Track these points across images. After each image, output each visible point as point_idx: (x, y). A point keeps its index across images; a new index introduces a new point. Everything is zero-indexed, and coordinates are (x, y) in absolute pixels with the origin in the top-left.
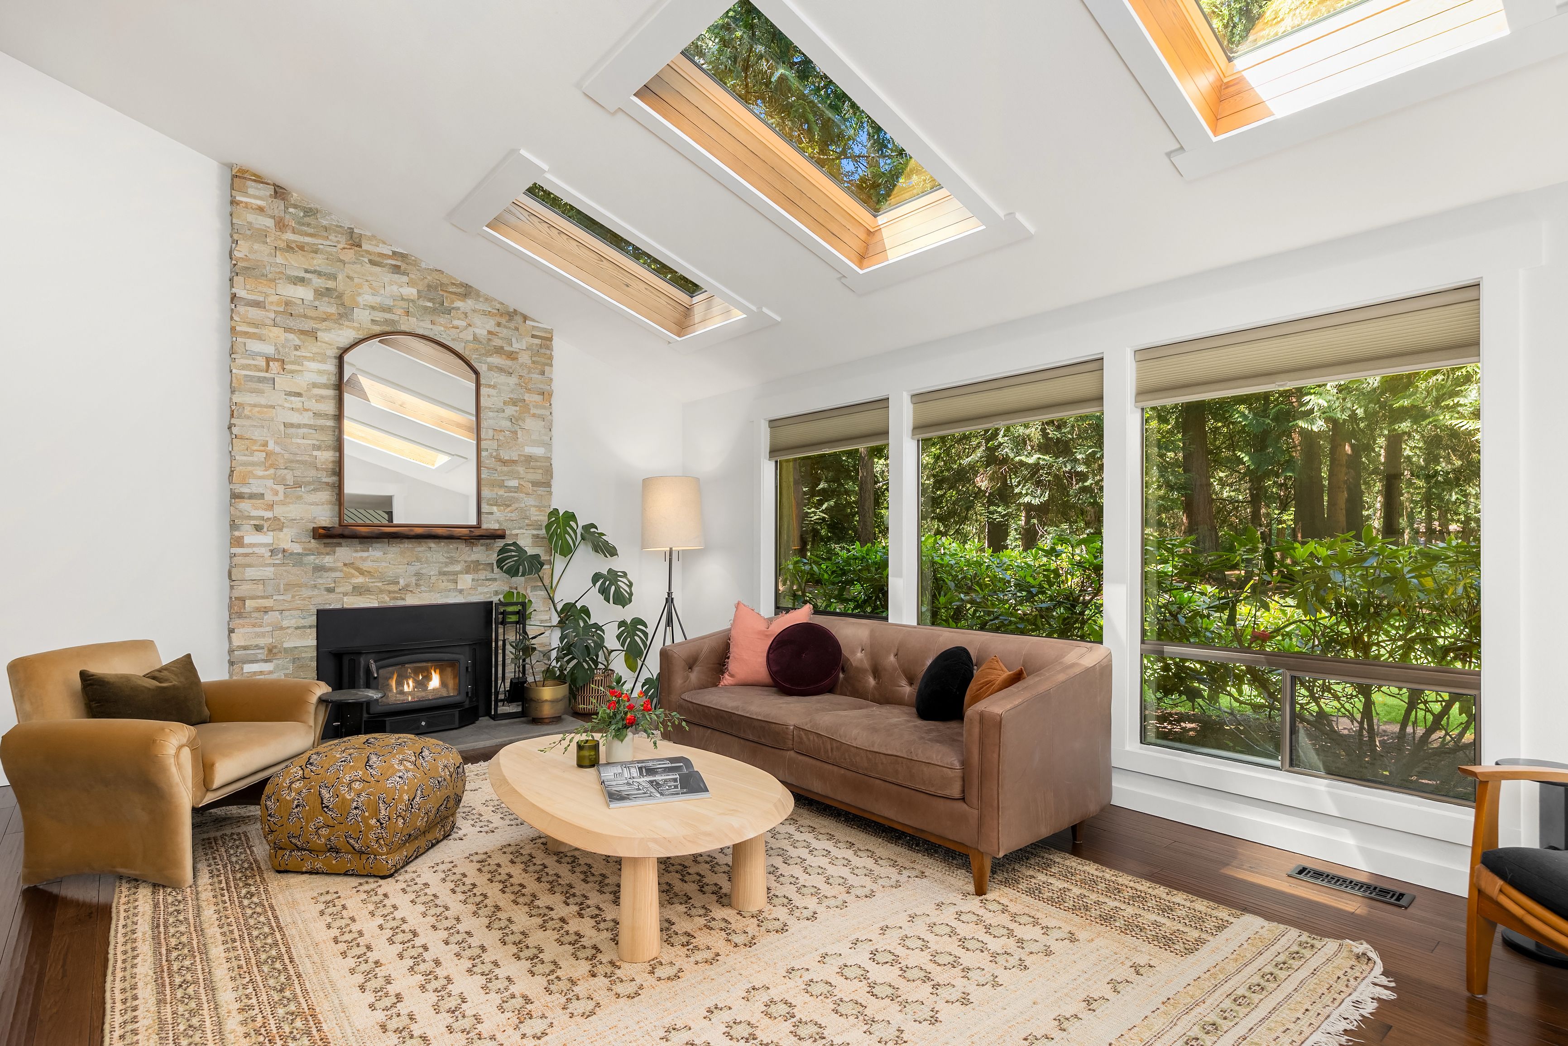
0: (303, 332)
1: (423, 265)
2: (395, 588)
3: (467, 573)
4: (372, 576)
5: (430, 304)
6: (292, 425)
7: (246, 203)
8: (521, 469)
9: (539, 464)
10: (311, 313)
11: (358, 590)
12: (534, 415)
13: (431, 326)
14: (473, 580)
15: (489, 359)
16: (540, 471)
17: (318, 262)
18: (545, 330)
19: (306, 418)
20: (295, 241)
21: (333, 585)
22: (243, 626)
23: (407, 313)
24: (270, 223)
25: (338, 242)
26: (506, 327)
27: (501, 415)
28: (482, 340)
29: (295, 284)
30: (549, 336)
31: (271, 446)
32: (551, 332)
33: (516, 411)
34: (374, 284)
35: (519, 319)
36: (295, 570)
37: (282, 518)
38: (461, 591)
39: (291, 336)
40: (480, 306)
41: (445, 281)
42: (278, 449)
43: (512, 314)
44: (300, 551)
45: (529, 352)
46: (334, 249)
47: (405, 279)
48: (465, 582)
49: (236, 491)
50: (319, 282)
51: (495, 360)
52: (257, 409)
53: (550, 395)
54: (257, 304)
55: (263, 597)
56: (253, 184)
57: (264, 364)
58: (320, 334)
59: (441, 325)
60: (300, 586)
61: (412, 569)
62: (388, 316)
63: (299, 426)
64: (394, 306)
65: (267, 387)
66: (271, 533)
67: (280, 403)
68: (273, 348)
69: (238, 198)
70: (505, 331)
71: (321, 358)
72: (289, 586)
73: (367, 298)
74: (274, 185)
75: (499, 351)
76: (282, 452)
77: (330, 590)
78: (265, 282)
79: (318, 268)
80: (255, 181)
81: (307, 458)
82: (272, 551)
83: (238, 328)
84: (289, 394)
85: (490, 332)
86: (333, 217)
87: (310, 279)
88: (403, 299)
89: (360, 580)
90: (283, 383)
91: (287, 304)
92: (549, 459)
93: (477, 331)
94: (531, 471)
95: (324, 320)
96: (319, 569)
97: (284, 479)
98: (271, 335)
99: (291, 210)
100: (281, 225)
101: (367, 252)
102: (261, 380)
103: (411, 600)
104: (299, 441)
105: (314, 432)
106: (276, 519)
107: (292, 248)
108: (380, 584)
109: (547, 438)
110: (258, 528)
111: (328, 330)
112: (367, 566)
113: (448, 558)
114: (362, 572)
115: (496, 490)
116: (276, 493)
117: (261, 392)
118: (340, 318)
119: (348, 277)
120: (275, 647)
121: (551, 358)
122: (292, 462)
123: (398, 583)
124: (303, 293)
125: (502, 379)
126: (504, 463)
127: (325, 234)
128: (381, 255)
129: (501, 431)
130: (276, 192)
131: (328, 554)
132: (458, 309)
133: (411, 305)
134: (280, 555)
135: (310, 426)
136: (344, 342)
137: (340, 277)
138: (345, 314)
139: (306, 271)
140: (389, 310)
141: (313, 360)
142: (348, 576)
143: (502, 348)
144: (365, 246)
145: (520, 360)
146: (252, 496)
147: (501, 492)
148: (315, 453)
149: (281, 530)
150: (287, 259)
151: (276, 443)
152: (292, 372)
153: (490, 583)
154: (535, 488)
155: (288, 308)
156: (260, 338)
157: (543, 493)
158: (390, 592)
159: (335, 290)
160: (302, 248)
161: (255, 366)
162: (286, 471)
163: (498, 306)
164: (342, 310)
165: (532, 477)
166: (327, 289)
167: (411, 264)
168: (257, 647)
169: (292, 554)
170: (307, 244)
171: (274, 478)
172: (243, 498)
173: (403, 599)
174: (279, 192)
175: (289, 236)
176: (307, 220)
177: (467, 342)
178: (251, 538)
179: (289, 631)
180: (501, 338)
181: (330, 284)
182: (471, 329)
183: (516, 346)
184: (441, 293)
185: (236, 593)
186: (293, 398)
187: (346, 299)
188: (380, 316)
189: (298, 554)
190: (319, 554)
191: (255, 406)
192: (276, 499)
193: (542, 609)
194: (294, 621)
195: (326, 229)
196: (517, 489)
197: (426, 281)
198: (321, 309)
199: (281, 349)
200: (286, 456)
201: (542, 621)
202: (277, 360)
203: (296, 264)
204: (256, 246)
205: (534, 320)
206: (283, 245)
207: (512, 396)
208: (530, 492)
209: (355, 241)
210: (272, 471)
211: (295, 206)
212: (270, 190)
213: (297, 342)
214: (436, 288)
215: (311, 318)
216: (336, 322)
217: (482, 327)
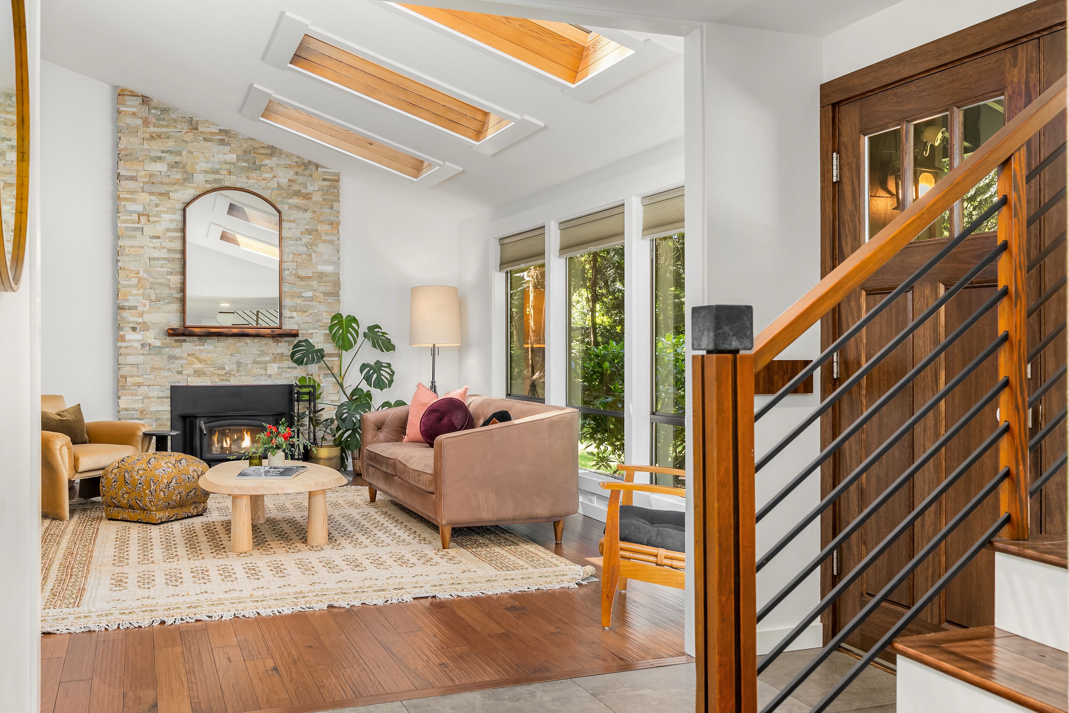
0: (160, 194)
1: (241, 137)
2: (223, 372)
3: (274, 362)
4: (207, 364)
5: (245, 164)
6: (154, 259)
7: (125, 111)
8: (315, 284)
9: (329, 278)
10: (166, 180)
11: (198, 373)
12: (325, 241)
13: (246, 181)
14: (278, 368)
15: (290, 201)
16: (330, 284)
17: (170, 144)
18: (334, 174)
19: (163, 254)
20: (155, 132)
21: (181, 369)
22: (125, 395)
23: (230, 173)
24: (139, 122)
25: (183, 128)
26: (302, 175)
27: (299, 242)
28: (284, 187)
29: (155, 162)
30: (337, 178)
31: (142, 274)
32: (338, 174)
33: (311, 239)
34: (207, 154)
35: (312, 167)
36: (156, 358)
37: (148, 323)
38: (270, 376)
39: (153, 198)
40: (283, 161)
41: (256, 145)
42: (145, 276)
43: (307, 165)
44: (160, 345)
45: (321, 193)
46: (180, 134)
47: (228, 148)
48: (273, 368)
49: (121, 304)
50: (170, 158)
51: (295, 201)
52: (133, 249)
53: (338, 224)
54: (133, 178)
55: (136, 376)
56: (129, 98)
57: (137, 218)
58: (171, 194)
59: (254, 179)
60: (160, 369)
61: (234, 359)
62: (216, 176)
63: (158, 259)
64: (220, 169)
65: (138, 234)
66: (142, 333)
67: (147, 244)
68: (142, 207)
69: (120, 109)
70: (301, 178)
71: (173, 211)
72: (153, 369)
73: (203, 166)
74: (142, 96)
75: (297, 193)
76: (148, 277)
77: (180, 373)
78: (137, 163)
79: (170, 149)
80: (131, 95)
81: (163, 281)
82: (142, 345)
83: (121, 196)
84: (152, 237)
85: (290, 180)
86: (179, 111)
87: (165, 157)
88: (226, 163)
89: (198, 366)
90: (149, 230)
91: (151, 176)
92: (337, 274)
93: (280, 180)
94: (323, 284)
95: (174, 184)
96: (173, 358)
97: (149, 296)
98: (141, 198)
99: (153, 111)
100: (146, 123)
101: (202, 132)
102: (135, 229)
103: (233, 382)
104: (159, 269)
105: (168, 262)
106: (144, 323)
107: (153, 137)
108: (213, 369)
109: (336, 259)
110: (134, 329)
111: (176, 191)
112: (203, 356)
113: (260, 351)
114: (200, 361)
115: (295, 299)
116: (145, 306)
117: (134, 237)
118: (185, 182)
119: (189, 152)
120: (145, 410)
121: (338, 195)
122: (154, 284)
123: (225, 368)
124: (161, 167)
125: (300, 215)
126: (302, 278)
127: (174, 124)
128: (212, 133)
129: (299, 255)
130: (143, 101)
131: (177, 347)
132: (266, 165)
133: (232, 166)
134: (147, 348)
135: (165, 259)
136: (187, 198)
137: (184, 153)
138: (188, 178)
139: (163, 152)
140: (217, 172)
141: (166, 212)
142: (190, 363)
143: (299, 191)
144: (201, 129)
145: (314, 199)
146: (130, 308)
147: (299, 301)
148: (169, 277)
149: (148, 330)
150: (150, 146)
151: (144, 271)
152: (154, 222)
153: (292, 370)
154: (326, 298)
155: (152, 179)
156: (134, 201)
157: (333, 301)
158: (219, 375)
159: (181, 162)
160: (159, 136)
161: (131, 220)
162: (151, 290)
163: (296, 159)
164: (185, 176)
165: (323, 289)
166: (176, 162)
167: (232, 137)
168: (134, 409)
169: (154, 347)
170: (163, 133)
171: (144, 295)
172: (125, 309)
173: (228, 381)
174: (145, 100)
175: (152, 129)
176: (162, 116)
177: (273, 189)
178: (130, 336)
179: (154, 400)
180: (299, 184)
181: (178, 159)
182: (275, 179)
183: (310, 189)
184: (254, 155)
185: (121, 373)
186: (154, 240)
187: (189, 169)
188: (211, 177)
189: (159, 347)
190: (172, 347)
191: (131, 247)
192: (144, 309)
193: (332, 392)
194: (156, 393)
195: (175, 120)
196: (312, 299)
197: (243, 148)
198: (172, 177)
199: (147, 208)
200: (151, 280)
201: (332, 401)
202: (144, 215)
203: (156, 147)
204: (132, 139)
205: (324, 167)
206: (147, 136)
207: (307, 228)
208: (322, 300)
209: (193, 125)
210: (142, 291)
211: (155, 108)
212: (140, 100)
213: (157, 201)
214: (250, 152)
215: (166, 184)
216: (181, 184)
217: (284, 176)
